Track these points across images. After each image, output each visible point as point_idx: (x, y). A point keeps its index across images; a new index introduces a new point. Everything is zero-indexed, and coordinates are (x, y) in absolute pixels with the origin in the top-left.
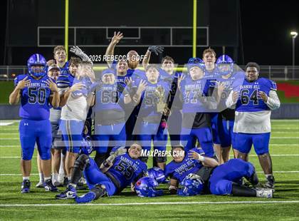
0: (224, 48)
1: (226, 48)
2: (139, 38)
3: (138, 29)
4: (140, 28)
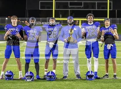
1: (117, 11)
2: (83, 6)
3: (82, 2)
4: (83, 2)
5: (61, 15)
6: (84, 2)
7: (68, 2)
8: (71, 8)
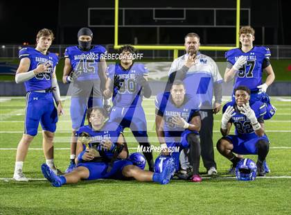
0: (263, 28)
1: (265, 29)
2: (184, 19)
3: (183, 10)
4: (185, 9)
5: (136, 39)
6: (187, 10)
7: (152, 10)
8: (159, 23)
